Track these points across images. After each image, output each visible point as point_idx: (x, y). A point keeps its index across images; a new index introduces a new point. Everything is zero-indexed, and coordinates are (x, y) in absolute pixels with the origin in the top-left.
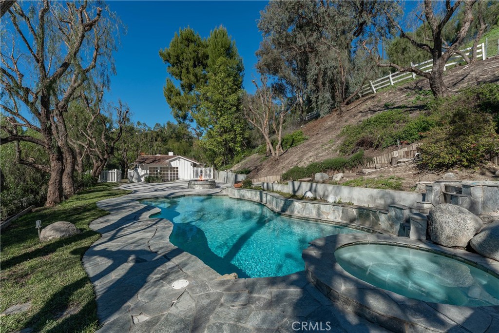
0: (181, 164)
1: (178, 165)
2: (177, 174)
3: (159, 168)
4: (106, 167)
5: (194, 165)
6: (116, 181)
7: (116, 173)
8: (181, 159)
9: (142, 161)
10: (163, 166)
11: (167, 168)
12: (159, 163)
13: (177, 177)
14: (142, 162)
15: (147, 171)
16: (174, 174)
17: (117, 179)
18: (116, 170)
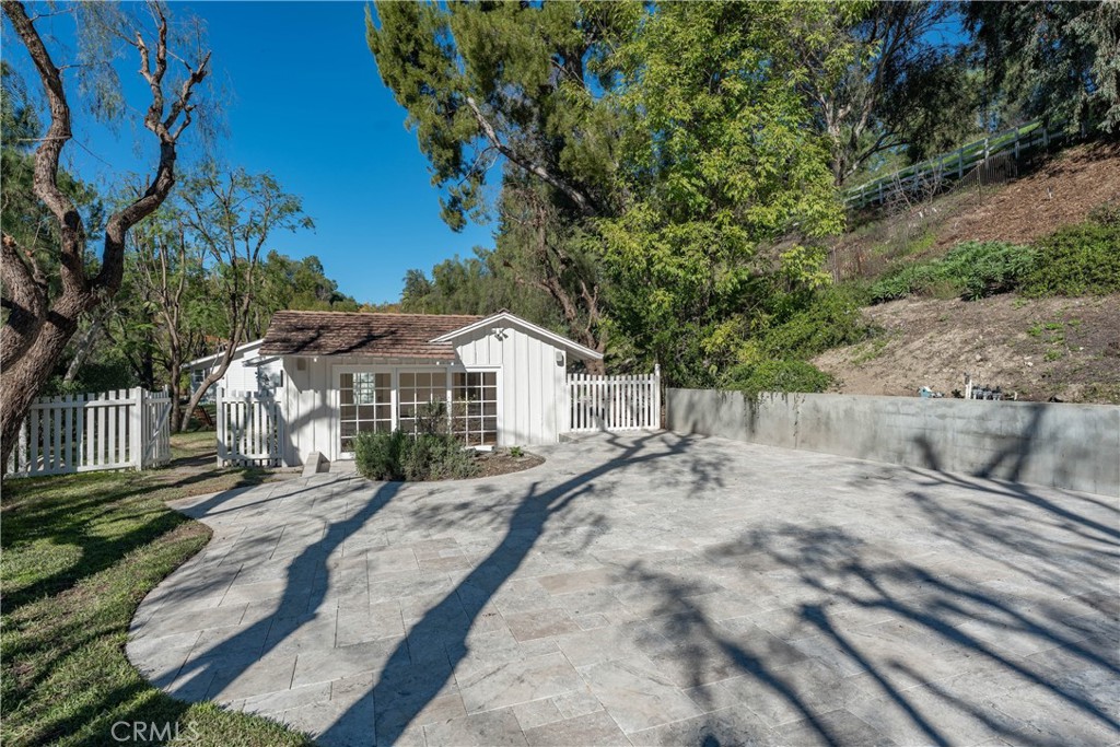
0: (509, 354)
1: (496, 361)
2: (492, 408)
3: (395, 380)
4: (76, 378)
5: (576, 365)
6: (136, 459)
7: (136, 410)
8: (509, 331)
9: (301, 337)
10: (415, 370)
11: (440, 379)
12: (397, 353)
13: (492, 423)
14: (302, 346)
15: (324, 398)
16: (474, 409)
17: (146, 451)
18: (136, 394)
